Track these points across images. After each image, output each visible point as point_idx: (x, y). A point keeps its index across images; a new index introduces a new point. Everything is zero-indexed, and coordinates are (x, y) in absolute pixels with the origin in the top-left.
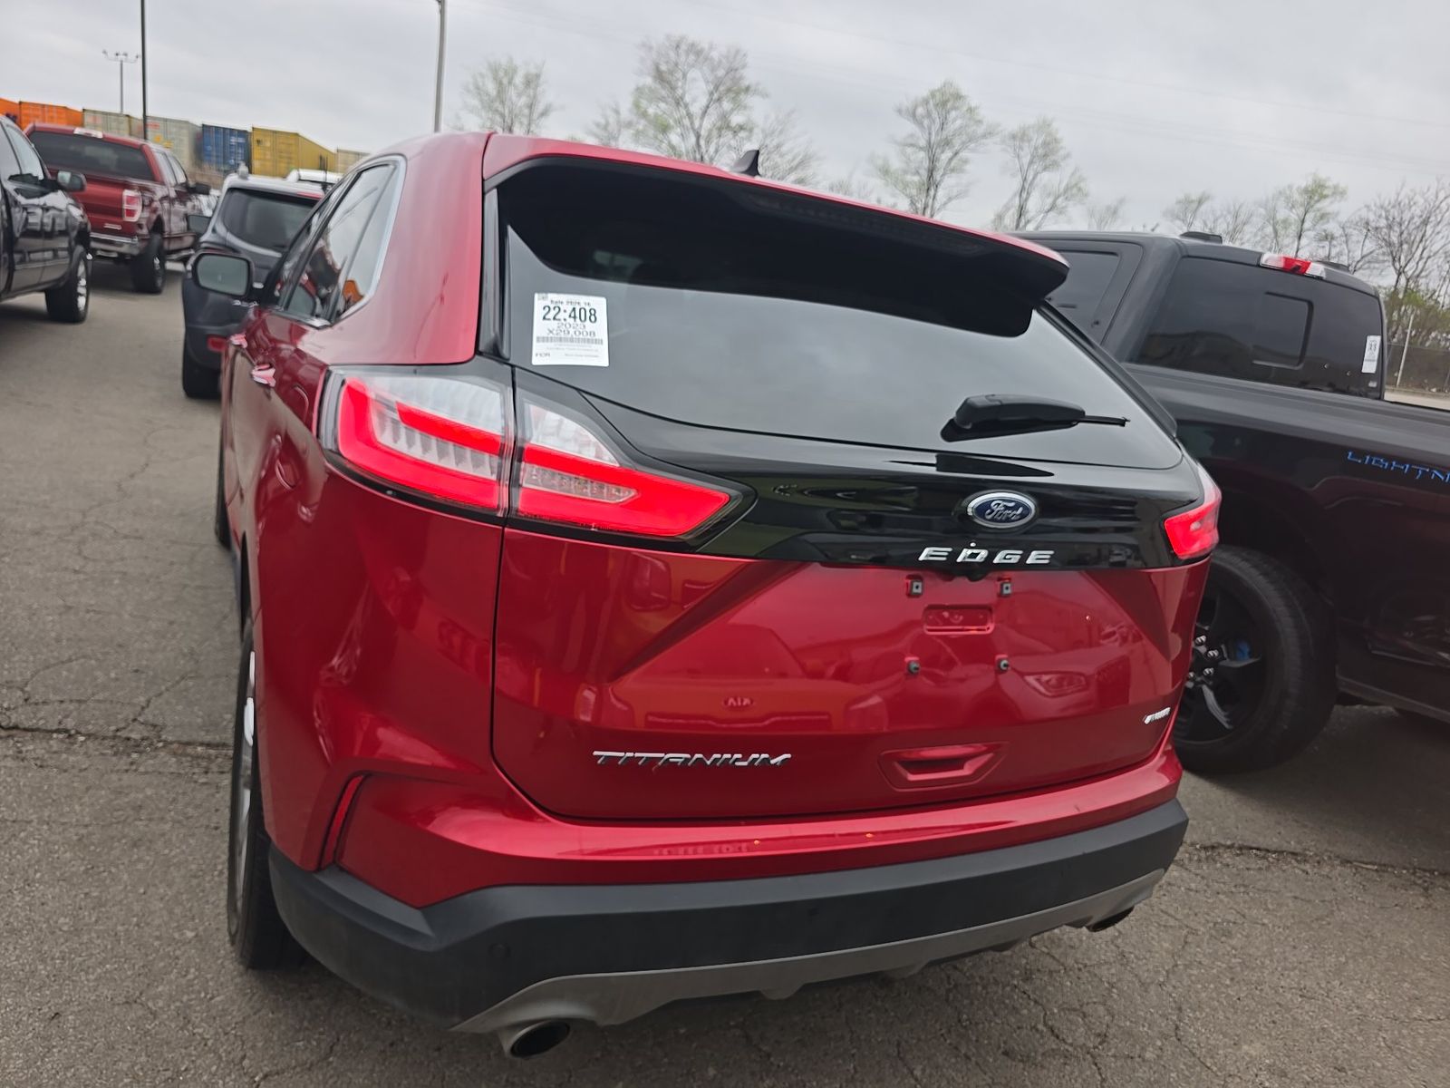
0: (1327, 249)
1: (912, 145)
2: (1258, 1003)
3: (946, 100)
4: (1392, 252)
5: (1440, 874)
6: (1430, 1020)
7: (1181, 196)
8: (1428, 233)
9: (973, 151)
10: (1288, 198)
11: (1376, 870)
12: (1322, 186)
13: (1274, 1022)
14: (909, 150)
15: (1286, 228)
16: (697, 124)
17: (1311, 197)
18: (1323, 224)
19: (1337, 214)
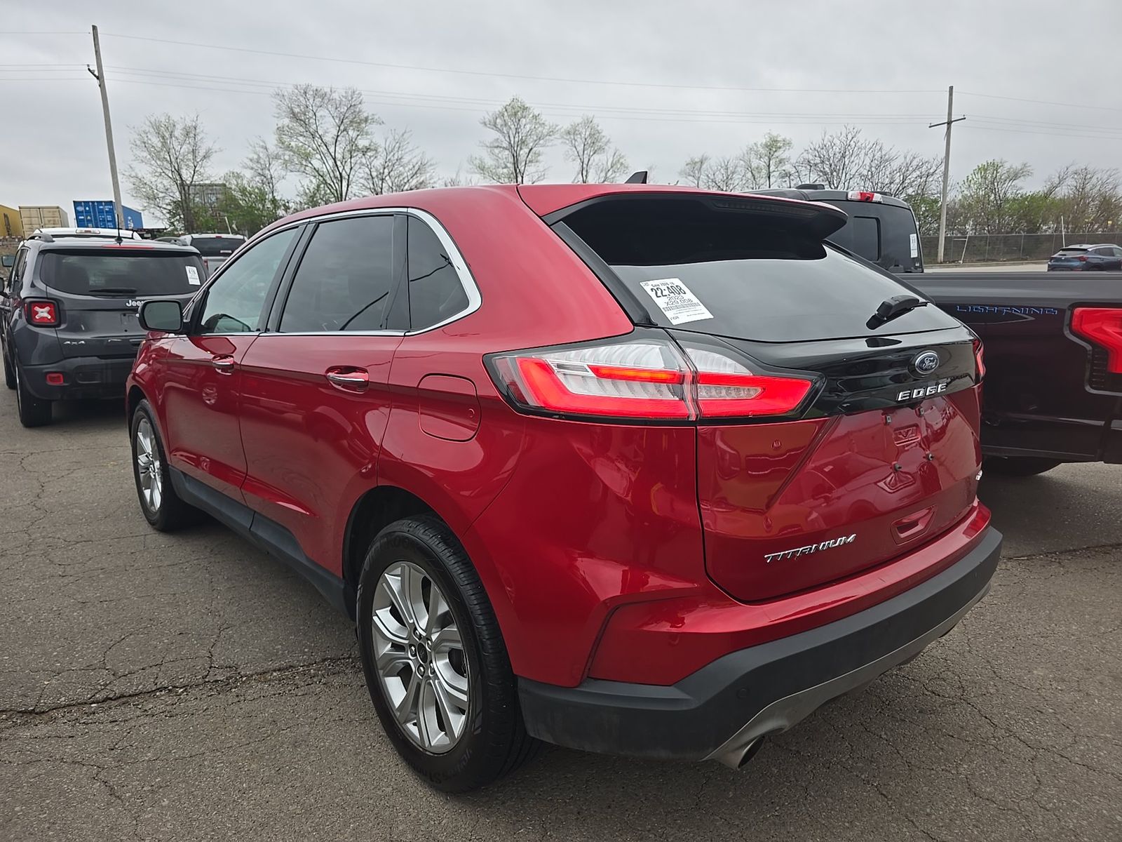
0: (788, 182)
1: (498, 147)
2: (1024, 647)
3: (516, 112)
4: (827, 178)
5: (1060, 553)
6: (1111, 632)
7: (689, 161)
8: (846, 163)
9: (543, 146)
10: (756, 153)
11: (1027, 559)
12: (776, 141)
13: (1039, 655)
14: (496, 151)
15: (759, 172)
16: (332, 150)
17: (770, 149)
18: (782, 166)
19: (789, 159)
